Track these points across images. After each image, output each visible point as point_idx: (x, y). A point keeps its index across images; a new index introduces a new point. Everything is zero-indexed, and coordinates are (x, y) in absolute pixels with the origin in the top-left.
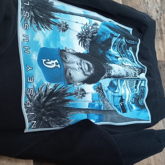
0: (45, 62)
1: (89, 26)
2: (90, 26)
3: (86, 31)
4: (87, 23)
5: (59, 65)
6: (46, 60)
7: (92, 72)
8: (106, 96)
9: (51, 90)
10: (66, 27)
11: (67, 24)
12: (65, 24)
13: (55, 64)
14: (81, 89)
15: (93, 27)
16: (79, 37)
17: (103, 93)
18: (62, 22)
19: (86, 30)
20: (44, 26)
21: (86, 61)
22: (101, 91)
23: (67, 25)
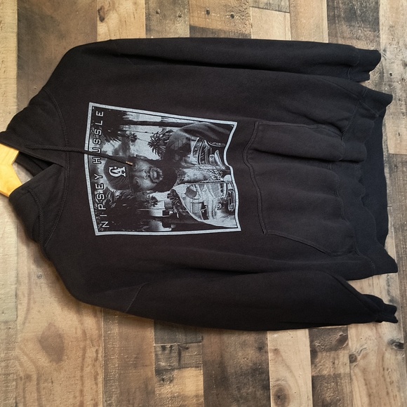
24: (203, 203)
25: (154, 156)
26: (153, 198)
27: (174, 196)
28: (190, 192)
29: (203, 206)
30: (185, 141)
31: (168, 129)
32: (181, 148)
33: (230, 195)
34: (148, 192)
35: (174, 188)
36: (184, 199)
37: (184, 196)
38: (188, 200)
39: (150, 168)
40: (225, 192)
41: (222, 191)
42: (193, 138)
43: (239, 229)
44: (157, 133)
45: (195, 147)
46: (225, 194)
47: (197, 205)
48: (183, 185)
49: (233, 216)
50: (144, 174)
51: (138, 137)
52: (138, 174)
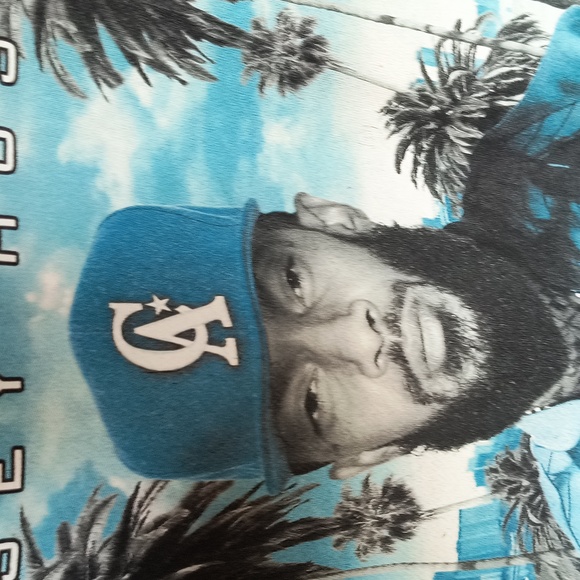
0: (129, 324)
1: (474, 45)
2: (481, 43)
3: (454, 76)
4: (458, 25)
5: (231, 342)
6: (138, 307)
7: (470, 372)
8: (555, 511)
9: (162, 531)
10: (310, 59)
11: (316, 31)
12: (302, 33)
13: (202, 335)
14: (386, 488)
15: (502, 51)
16: (401, 120)
17: (539, 491)
18: (283, 18)
19: (451, 70)
20: (141, 54)
21: (432, 295)
22: (525, 483)
23: (318, 42)
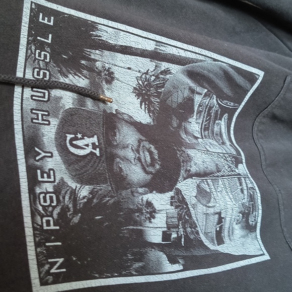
24: (220, 214)
25: (143, 117)
26: (149, 204)
27: (179, 202)
28: (202, 194)
29: (220, 220)
30: (187, 93)
31: (164, 65)
32: (181, 106)
33: (252, 198)
34: (141, 190)
35: (179, 186)
36: (194, 206)
37: (194, 201)
38: (201, 208)
39: (140, 141)
40: (245, 192)
41: (242, 190)
42: (198, 89)
43: (267, 257)
44: (147, 73)
45: (200, 106)
46: (246, 197)
47: (211, 218)
48: (189, 180)
49: (253, 234)
50: (131, 155)
51: (116, 75)
52: (121, 153)
